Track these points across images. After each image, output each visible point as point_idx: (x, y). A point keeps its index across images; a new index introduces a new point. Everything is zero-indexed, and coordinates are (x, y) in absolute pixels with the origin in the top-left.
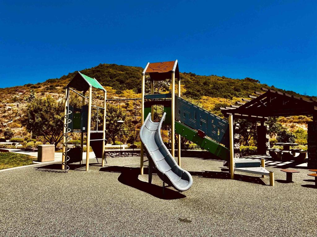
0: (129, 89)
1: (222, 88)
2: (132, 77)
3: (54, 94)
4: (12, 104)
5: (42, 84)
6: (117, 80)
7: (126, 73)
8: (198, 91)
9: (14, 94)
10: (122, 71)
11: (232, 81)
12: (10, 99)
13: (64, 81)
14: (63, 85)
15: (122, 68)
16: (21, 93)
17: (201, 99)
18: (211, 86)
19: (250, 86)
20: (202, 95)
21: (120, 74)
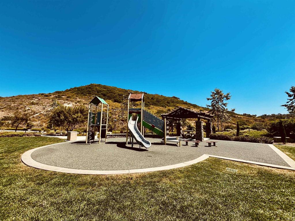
0: (109, 100)
1: (161, 101)
2: (111, 92)
3: (61, 101)
4: (31, 106)
5: (52, 94)
6: (101, 94)
7: (107, 90)
8: (149, 102)
9: (32, 99)
10: (105, 89)
11: (166, 98)
12: (29, 103)
13: (68, 93)
14: (67, 95)
15: (105, 87)
16: (37, 99)
17: (150, 107)
18: (155, 100)
19: (175, 101)
20: (151, 105)
21: (104, 91)
